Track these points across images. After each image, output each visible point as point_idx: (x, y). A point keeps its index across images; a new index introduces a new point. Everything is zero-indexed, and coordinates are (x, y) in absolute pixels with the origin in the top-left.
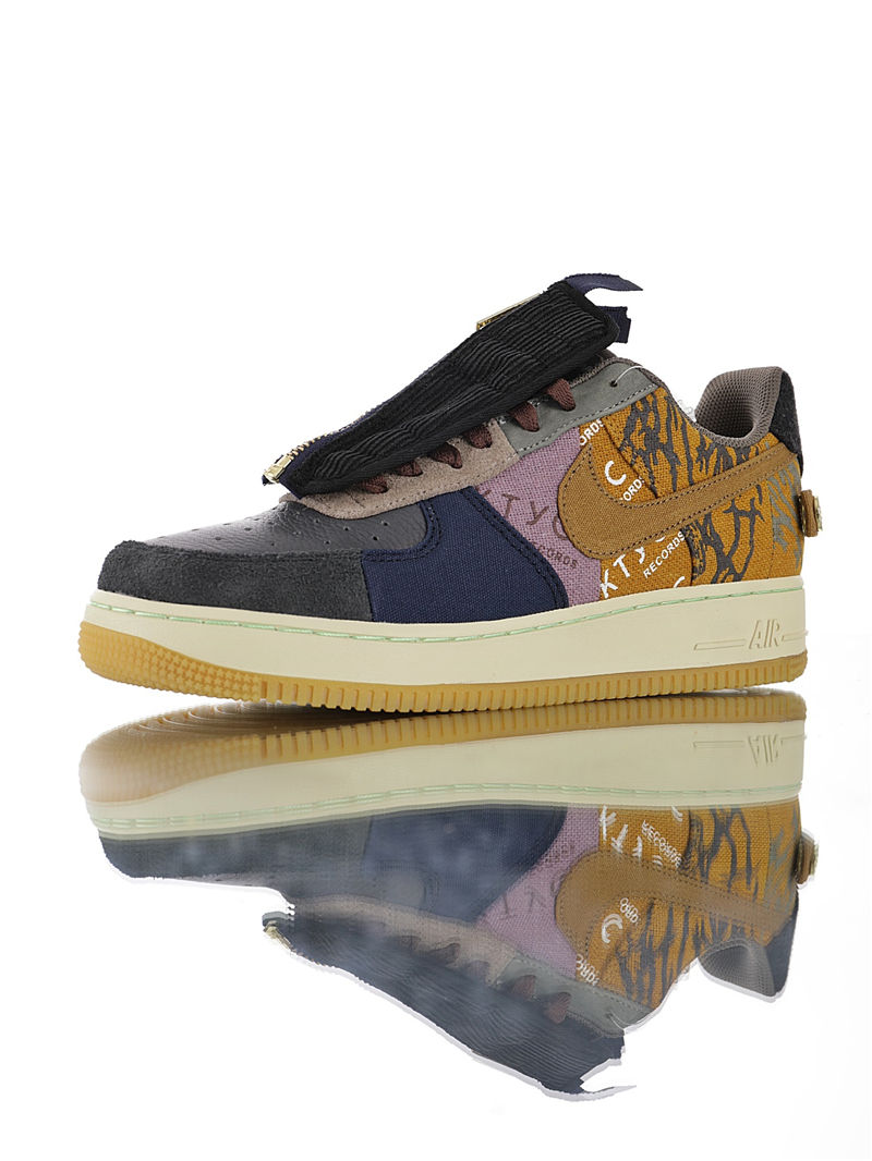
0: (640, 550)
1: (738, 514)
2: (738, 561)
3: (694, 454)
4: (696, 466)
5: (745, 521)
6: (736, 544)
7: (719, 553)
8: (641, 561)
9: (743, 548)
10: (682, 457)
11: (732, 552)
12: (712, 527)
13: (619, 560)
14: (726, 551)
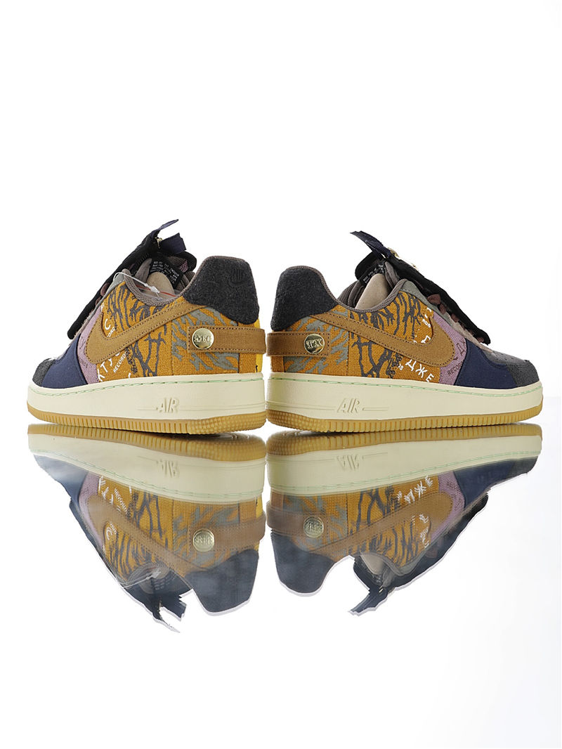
0: (110, 360)
1: (151, 341)
2: (151, 365)
3: (129, 312)
4: (129, 318)
5: (154, 345)
6: (149, 357)
7: (141, 361)
8: (111, 365)
9: (153, 359)
10: (124, 314)
11: (147, 361)
12: (138, 349)
13: (102, 365)
14: (145, 360)
